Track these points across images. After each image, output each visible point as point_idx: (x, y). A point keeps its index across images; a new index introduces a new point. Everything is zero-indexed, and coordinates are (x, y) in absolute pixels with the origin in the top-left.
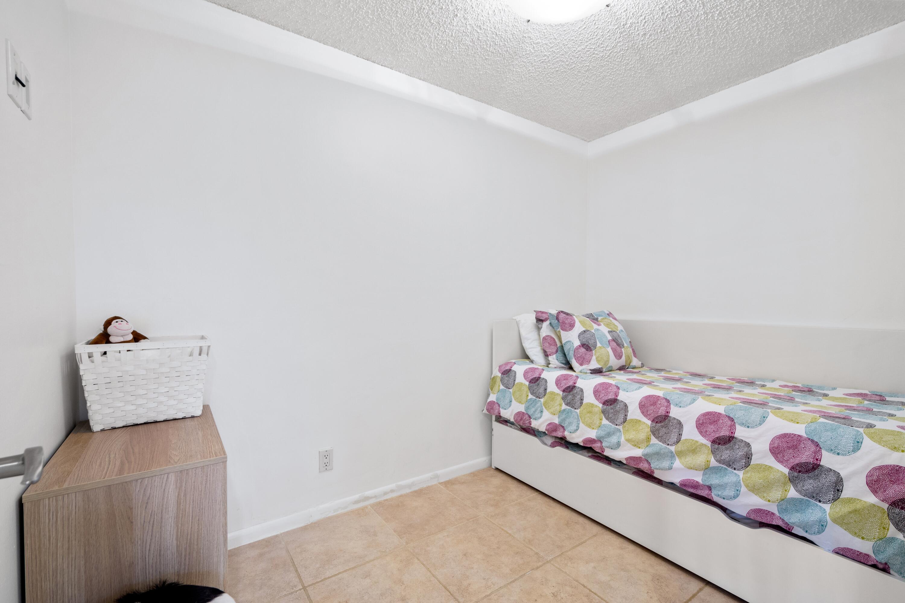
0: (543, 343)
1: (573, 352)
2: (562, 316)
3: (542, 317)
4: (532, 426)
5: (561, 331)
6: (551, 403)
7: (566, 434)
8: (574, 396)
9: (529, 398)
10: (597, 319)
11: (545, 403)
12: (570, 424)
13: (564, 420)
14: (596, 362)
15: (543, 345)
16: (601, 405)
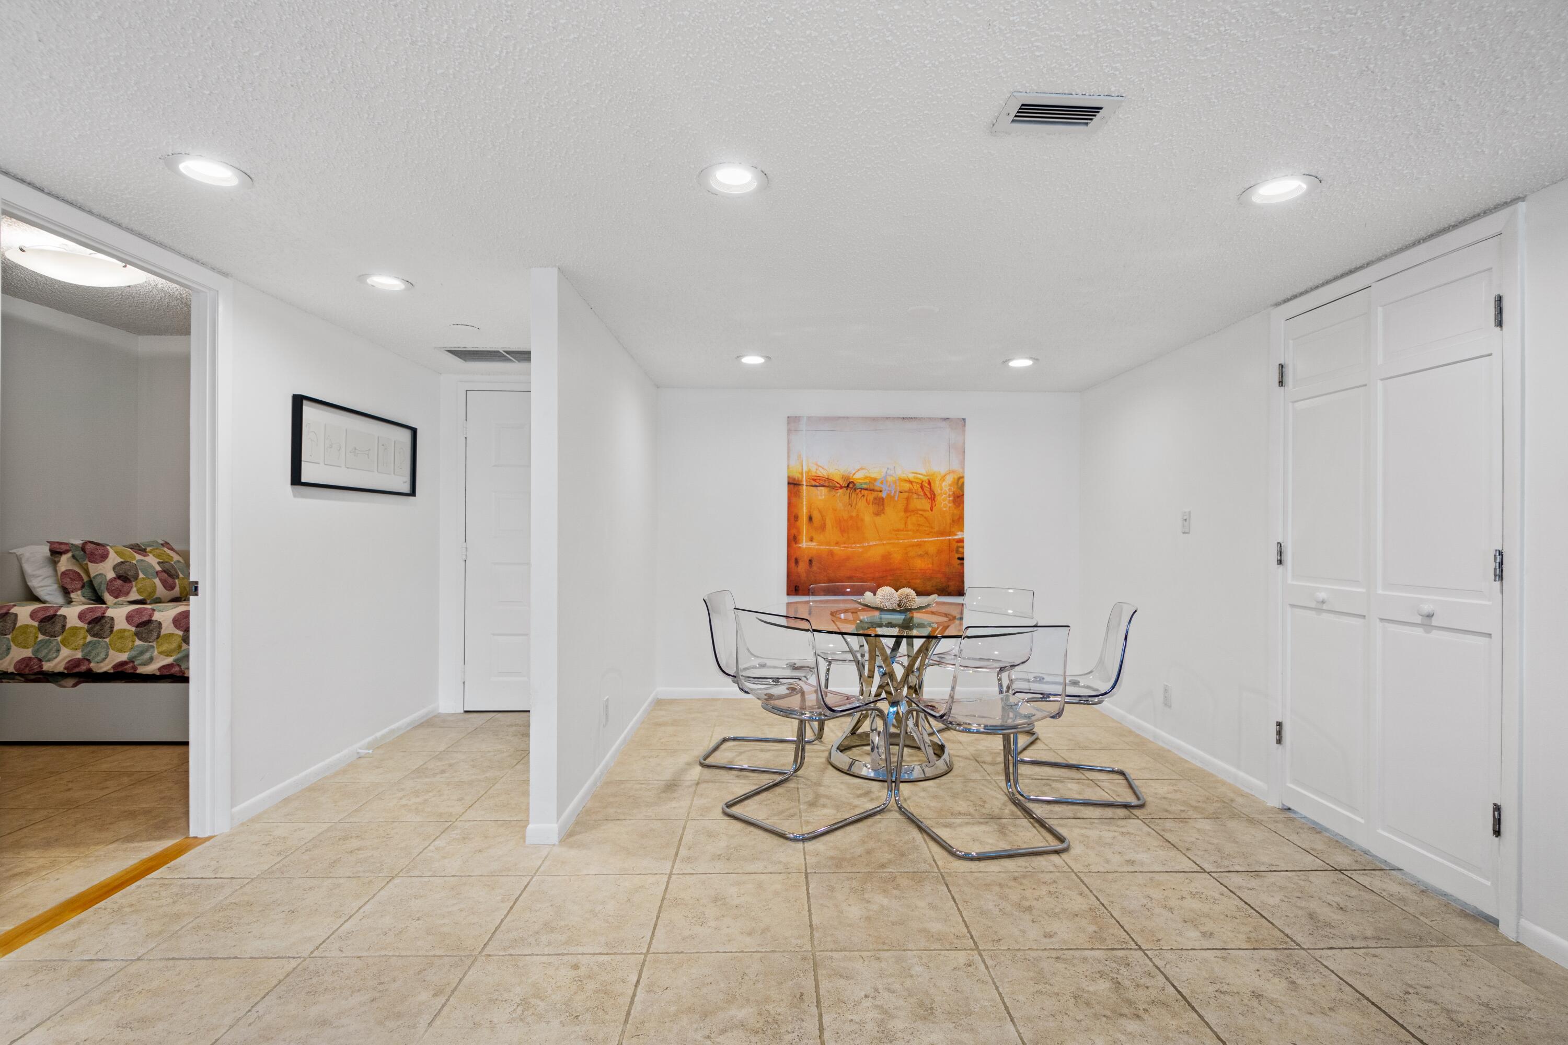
0: (61, 579)
1: (105, 586)
2: (89, 547)
3: (60, 548)
4: (43, 669)
5: (89, 563)
6: (73, 638)
7: (92, 665)
8: (103, 626)
9: (39, 639)
10: (145, 550)
11: (62, 642)
12: (97, 655)
13: (90, 652)
14: (136, 594)
15: (62, 582)
16: (133, 629)
